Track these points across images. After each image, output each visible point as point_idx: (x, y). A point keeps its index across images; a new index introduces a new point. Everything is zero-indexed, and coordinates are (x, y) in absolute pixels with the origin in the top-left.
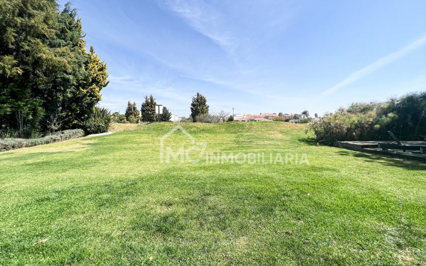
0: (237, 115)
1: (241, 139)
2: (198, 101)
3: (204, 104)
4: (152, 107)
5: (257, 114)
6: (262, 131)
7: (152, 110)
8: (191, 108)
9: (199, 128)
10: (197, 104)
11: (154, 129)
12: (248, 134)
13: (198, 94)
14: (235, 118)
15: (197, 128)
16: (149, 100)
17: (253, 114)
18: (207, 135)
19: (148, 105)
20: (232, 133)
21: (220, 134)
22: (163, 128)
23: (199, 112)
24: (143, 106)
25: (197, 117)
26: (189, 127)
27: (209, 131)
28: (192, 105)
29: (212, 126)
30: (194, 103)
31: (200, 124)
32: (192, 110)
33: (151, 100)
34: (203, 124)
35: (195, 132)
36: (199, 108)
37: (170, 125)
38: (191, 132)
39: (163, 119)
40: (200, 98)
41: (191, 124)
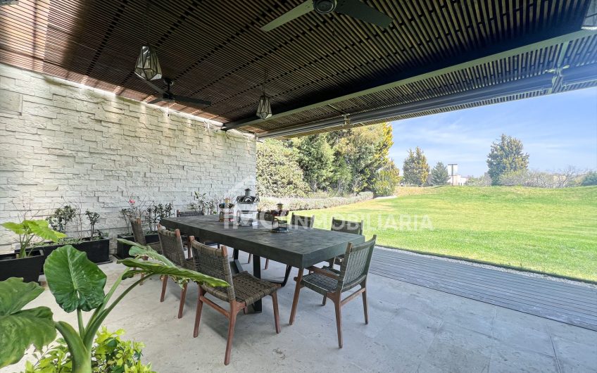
2: (502, 149)
3: (518, 153)
4: (418, 163)
7: (419, 168)
8: (488, 162)
9: (521, 195)
10: (502, 155)
11: (446, 194)
13: (503, 138)
15: (517, 195)
16: (415, 155)
18: (541, 205)
19: (413, 161)
21: (569, 206)
22: (459, 193)
23: (504, 168)
24: (406, 163)
25: (503, 177)
26: (502, 193)
27: (543, 200)
28: (490, 156)
29: (547, 192)
30: (495, 152)
31: (523, 188)
32: (490, 164)
33: (418, 154)
34: (530, 189)
35: (513, 200)
36: (505, 160)
37: (469, 190)
38: (507, 201)
39: (438, 180)
40: (508, 143)
41: (504, 189)
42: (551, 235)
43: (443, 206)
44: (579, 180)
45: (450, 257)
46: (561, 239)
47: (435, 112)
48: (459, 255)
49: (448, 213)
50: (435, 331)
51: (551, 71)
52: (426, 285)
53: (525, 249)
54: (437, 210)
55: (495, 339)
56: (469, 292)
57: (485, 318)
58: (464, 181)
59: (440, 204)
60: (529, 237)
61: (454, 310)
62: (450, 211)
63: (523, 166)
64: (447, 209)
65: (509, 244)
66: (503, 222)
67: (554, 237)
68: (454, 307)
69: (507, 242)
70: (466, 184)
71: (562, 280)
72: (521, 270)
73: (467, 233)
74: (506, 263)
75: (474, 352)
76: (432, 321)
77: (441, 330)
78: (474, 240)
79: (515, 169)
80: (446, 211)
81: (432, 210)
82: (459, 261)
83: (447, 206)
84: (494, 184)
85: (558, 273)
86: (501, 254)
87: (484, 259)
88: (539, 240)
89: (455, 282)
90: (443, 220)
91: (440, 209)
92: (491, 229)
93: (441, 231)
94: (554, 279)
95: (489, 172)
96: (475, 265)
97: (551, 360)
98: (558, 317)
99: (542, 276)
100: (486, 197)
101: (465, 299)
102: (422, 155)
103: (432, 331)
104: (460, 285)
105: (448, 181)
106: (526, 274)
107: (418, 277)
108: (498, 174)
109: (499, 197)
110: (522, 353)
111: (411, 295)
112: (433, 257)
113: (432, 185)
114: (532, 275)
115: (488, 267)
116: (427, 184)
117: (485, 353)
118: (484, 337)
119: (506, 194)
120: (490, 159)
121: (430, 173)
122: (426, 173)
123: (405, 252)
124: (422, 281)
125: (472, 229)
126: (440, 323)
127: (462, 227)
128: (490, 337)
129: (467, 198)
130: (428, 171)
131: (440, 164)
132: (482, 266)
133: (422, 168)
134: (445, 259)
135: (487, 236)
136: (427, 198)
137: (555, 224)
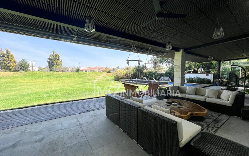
0: (82, 67)
1: (85, 80)
2: (53, 57)
3: (59, 59)
4: (8, 58)
5: (94, 67)
6: (95, 76)
7: (9, 60)
9: (61, 75)
10: (53, 59)
11: (29, 76)
12: (88, 77)
13: (54, 52)
14: (81, 69)
16: (5, 53)
17: (92, 67)
18: (67, 78)
19: (4, 56)
20: (80, 77)
21: (74, 78)
22: (36, 75)
23: (54, 64)
25: (54, 68)
26: (55, 74)
27: (67, 76)
28: (49, 59)
29: (68, 74)
30: (51, 58)
31: (62, 72)
32: (49, 62)
33: (7, 52)
34: (63, 73)
35: (59, 77)
36: (54, 61)
37: (41, 73)
38: (57, 77)
39: (22, 68)
40: (55, 55)
41: (55, 73)
42: (71, 88)
43: (29, 81)
44: (75, 70)
45: (38, 105)
46: (74, 89)
47: (26, 35)
48: (43, 103)
49: (32, 85)
50: (40, 141)
51: (73, 36)
52: (29, 123)
53: (66, 94)
54: (26, 84)
55: (64, 129)
56: (51, 117)
57: (59, 124)
58: (37, 69)
59: (26, 80)
60: (66, 90)
61: (46, 127)
62: (33, 84)
63: (61, 64)
64: (31, 82)
65: (60, 94)
66: (57, 86)
67: (72, 88)
68: (46, 126)
69: (60, 93)
70: (38, 70)
71: (76, 101)
72: (66, 102)
73: (44, 93)
74: (61, 101)
75: (58, 138)
76: (37, 138)
77: (43, 139)
78: (47, 95)
79: (58, 65)
80: (31, 84)
81: (22, 84)
82: (43, 106)
83: (31, 81)
84: (51, 71)
85: (75, 99)
86: (59, 98)
87: (53, 102)
88: (69, 90)
89: (44, 115)
90: (30, 88)
91: (27, 83)
92: (53, 89)
93: (30, 94)
94: (75, 102)
95: (48, 66)
96: (50, 105)
97: (79, 126)
98: (78, 112)
99: (72, 102)
100: (49, 76)
101: (50, 121)
102: (11, 53)
103: (39, 142)
104: (46, 116)
105: (29, 69)
106: (67, 103)
107: (23, 121)
108: (52, 67)
109: (54, 76)
110: (72, 129)
111: (21, 132)
112: (29, 108)
113: (18, 71)
114: (69, 102)
115: (55, 104)
116: (15, 70)
117: (62, 136)
118: (60, 131)
119: (56, 75)
120: (48, 60)
121: (17, 64)
122: (14, 64)
123: (10, 111)
124: (26, 122)
125: (46, 91)
126: (41, 136)
127: (40, 90)
128: (62, 130)
129: (41, 77)
130: (15, 62)
131: (23, 60)
132: (53, 105)
133: (11, 61)
134: (36, 107)
135: (53, 92)
136: (18, 78)
137: (71, 84)
